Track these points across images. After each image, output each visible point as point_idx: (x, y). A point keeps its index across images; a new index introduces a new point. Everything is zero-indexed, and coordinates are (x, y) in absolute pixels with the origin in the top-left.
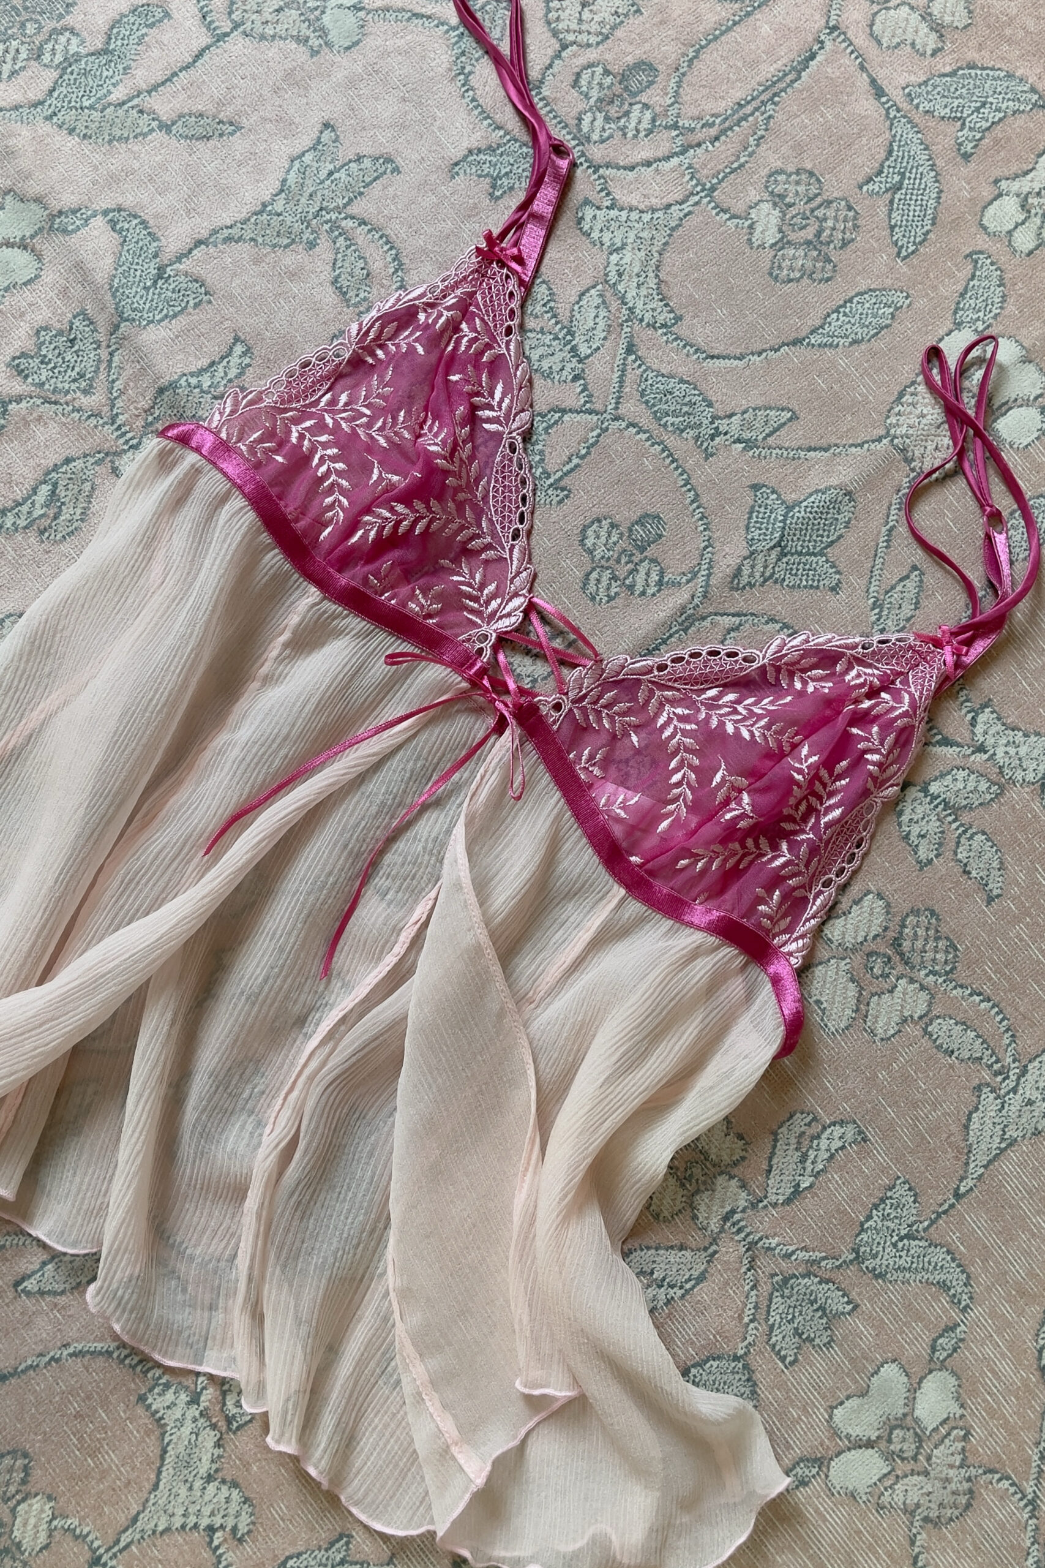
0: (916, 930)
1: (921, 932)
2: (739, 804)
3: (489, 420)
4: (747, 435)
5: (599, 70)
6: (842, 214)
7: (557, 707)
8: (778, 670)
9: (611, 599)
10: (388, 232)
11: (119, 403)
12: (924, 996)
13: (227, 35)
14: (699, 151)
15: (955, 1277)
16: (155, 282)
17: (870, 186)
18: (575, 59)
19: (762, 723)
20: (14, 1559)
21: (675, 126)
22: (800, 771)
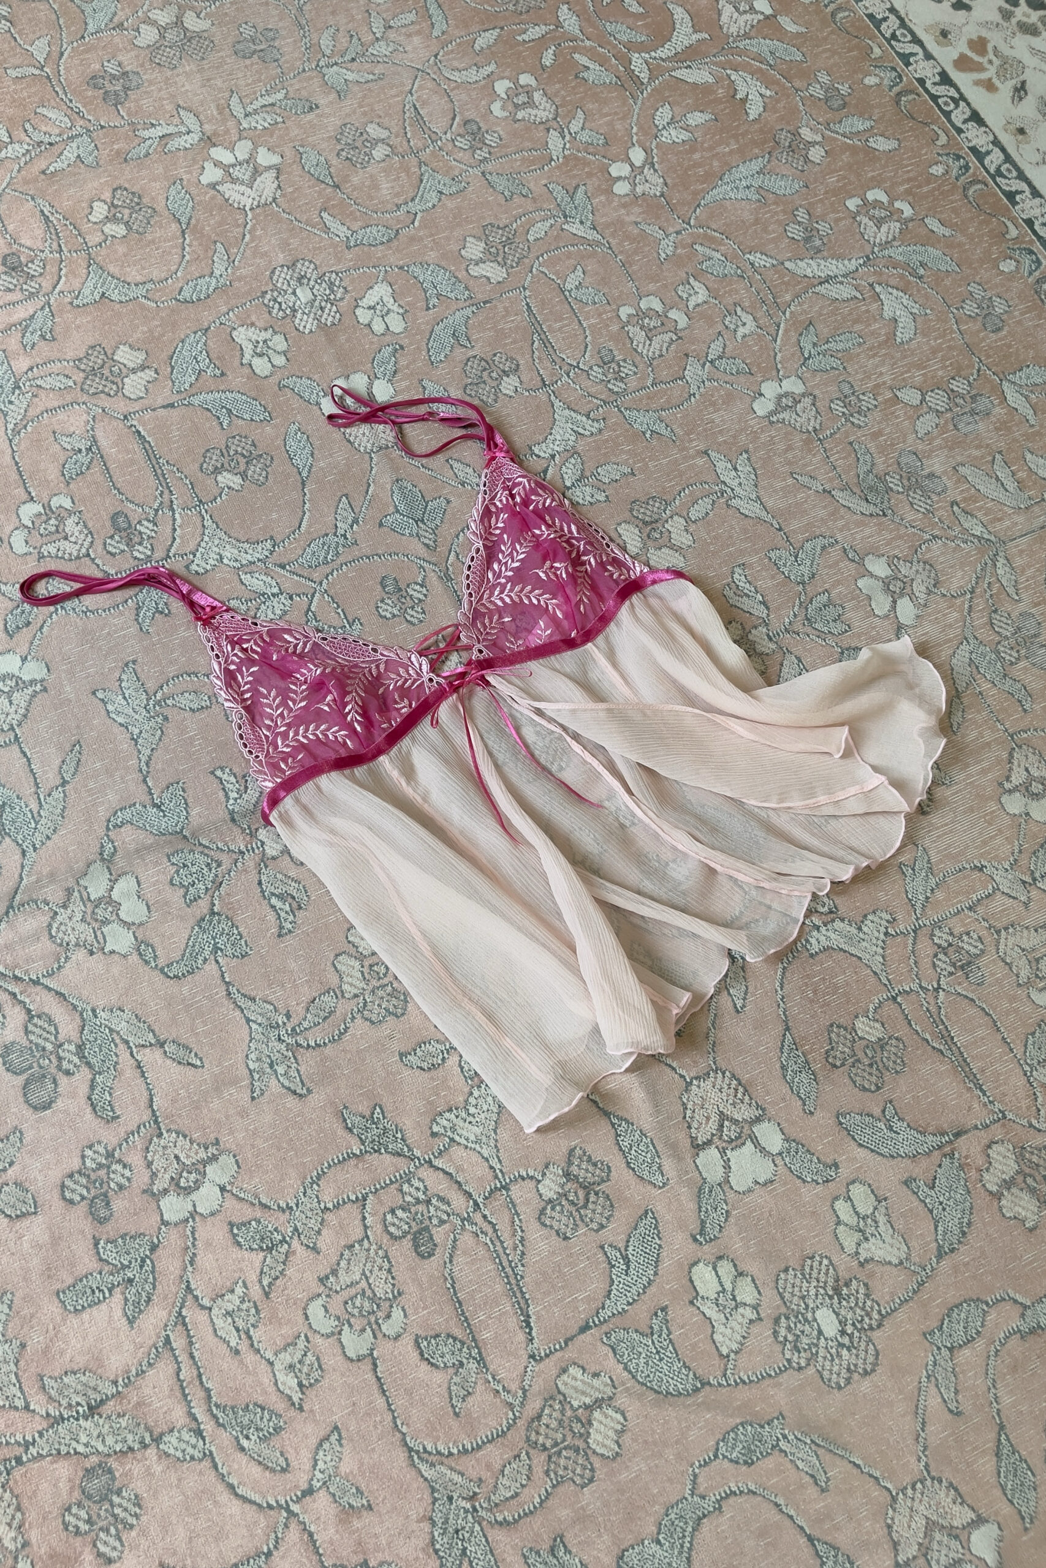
0: (640, 512)
1: (642, 510)
2: (558, 569)
3: (304, 649)
4: (350, 521)
5: (108, 541)
6: (236, 442)
7: (480, 651)
8: (486, 539)
9: (424, 612)
10: (171, 675)
11: (232, 847)
12: (676, 518)
13: (16, 735)
14: (175, 502)
15: (820, 542)
16: (163, 811)
17: (225, 424)
18: (97, 551)
19: (518, 547)
20: (887, 1043)
21: (157, 511)
22: (549, 535)
